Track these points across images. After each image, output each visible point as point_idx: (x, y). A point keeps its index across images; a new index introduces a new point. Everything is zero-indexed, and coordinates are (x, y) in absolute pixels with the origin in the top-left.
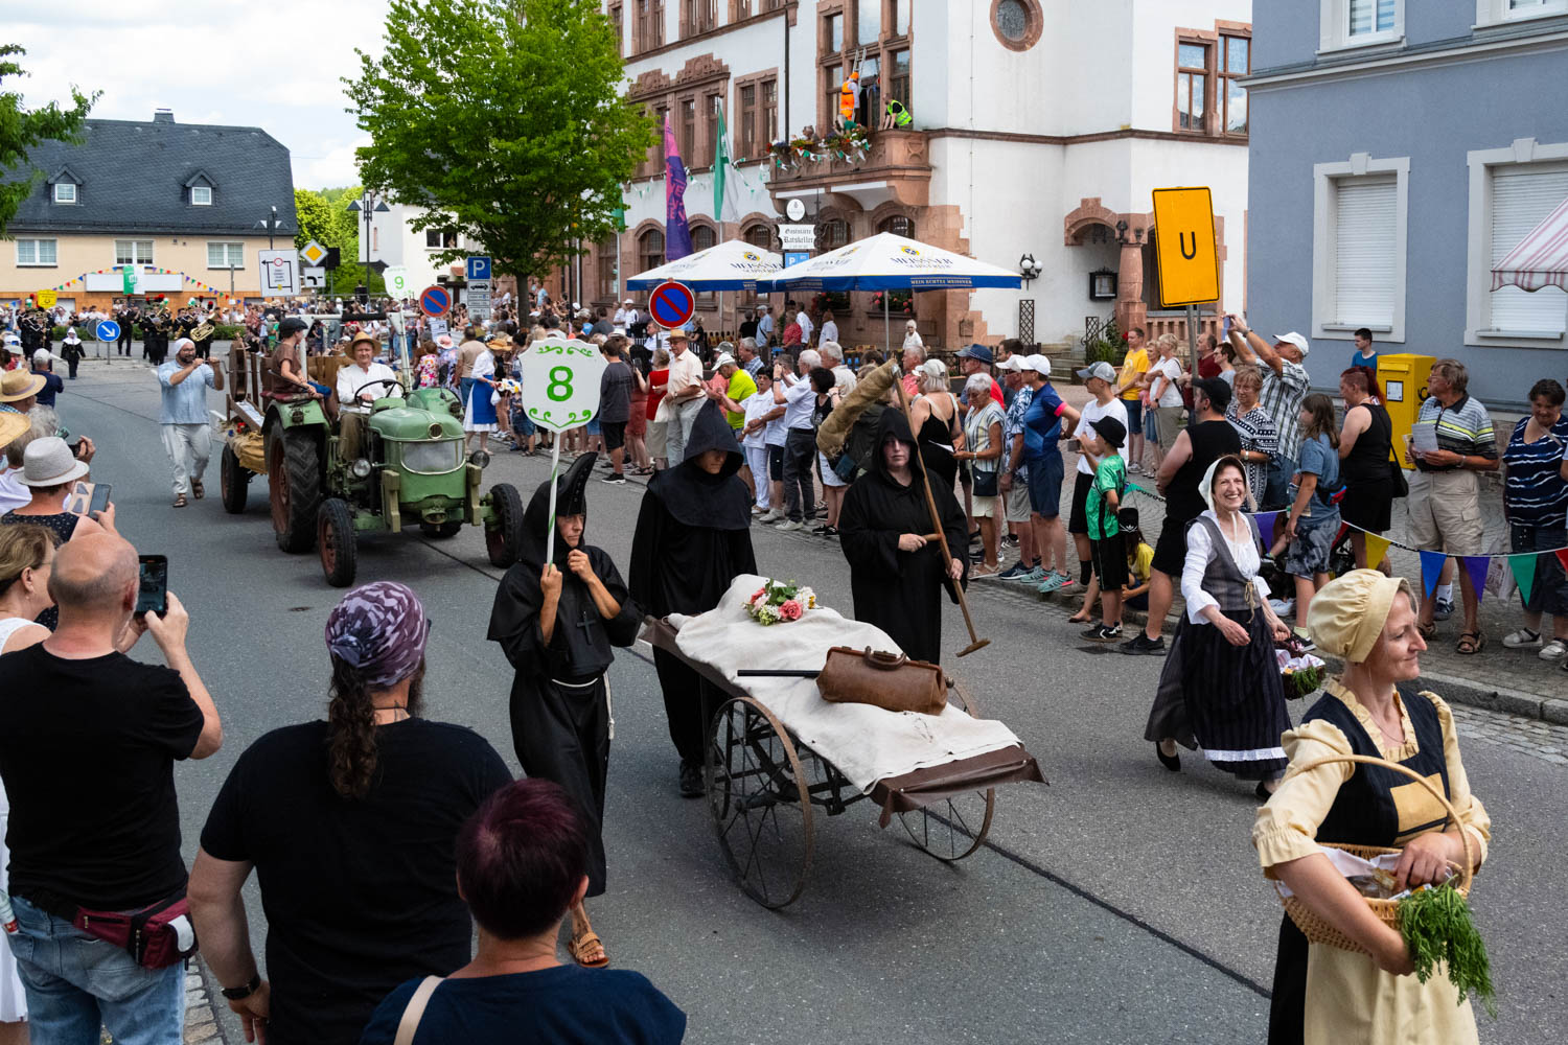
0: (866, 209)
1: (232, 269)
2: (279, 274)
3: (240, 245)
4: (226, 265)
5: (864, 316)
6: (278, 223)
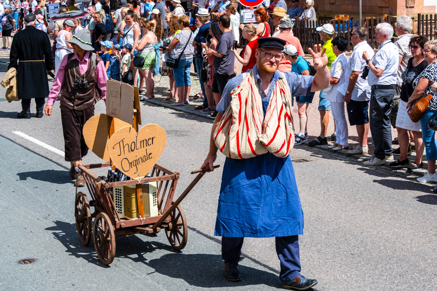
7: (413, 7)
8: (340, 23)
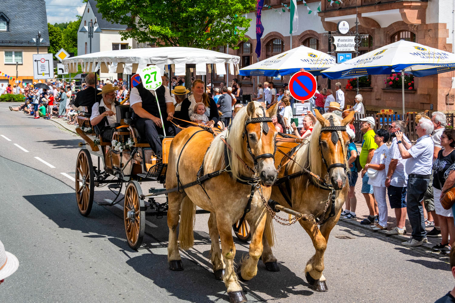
0: (382, 26)
1: (17, 64)
2: (43, 67)
3: (21, 52)
4: (14, 62)
5: (380, 91)
6: (41, 40)
7: (453, 104)
8: (384, 116)
